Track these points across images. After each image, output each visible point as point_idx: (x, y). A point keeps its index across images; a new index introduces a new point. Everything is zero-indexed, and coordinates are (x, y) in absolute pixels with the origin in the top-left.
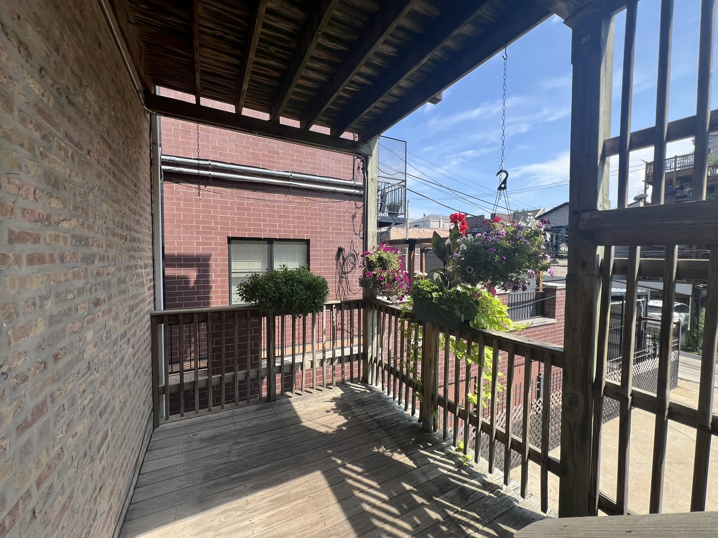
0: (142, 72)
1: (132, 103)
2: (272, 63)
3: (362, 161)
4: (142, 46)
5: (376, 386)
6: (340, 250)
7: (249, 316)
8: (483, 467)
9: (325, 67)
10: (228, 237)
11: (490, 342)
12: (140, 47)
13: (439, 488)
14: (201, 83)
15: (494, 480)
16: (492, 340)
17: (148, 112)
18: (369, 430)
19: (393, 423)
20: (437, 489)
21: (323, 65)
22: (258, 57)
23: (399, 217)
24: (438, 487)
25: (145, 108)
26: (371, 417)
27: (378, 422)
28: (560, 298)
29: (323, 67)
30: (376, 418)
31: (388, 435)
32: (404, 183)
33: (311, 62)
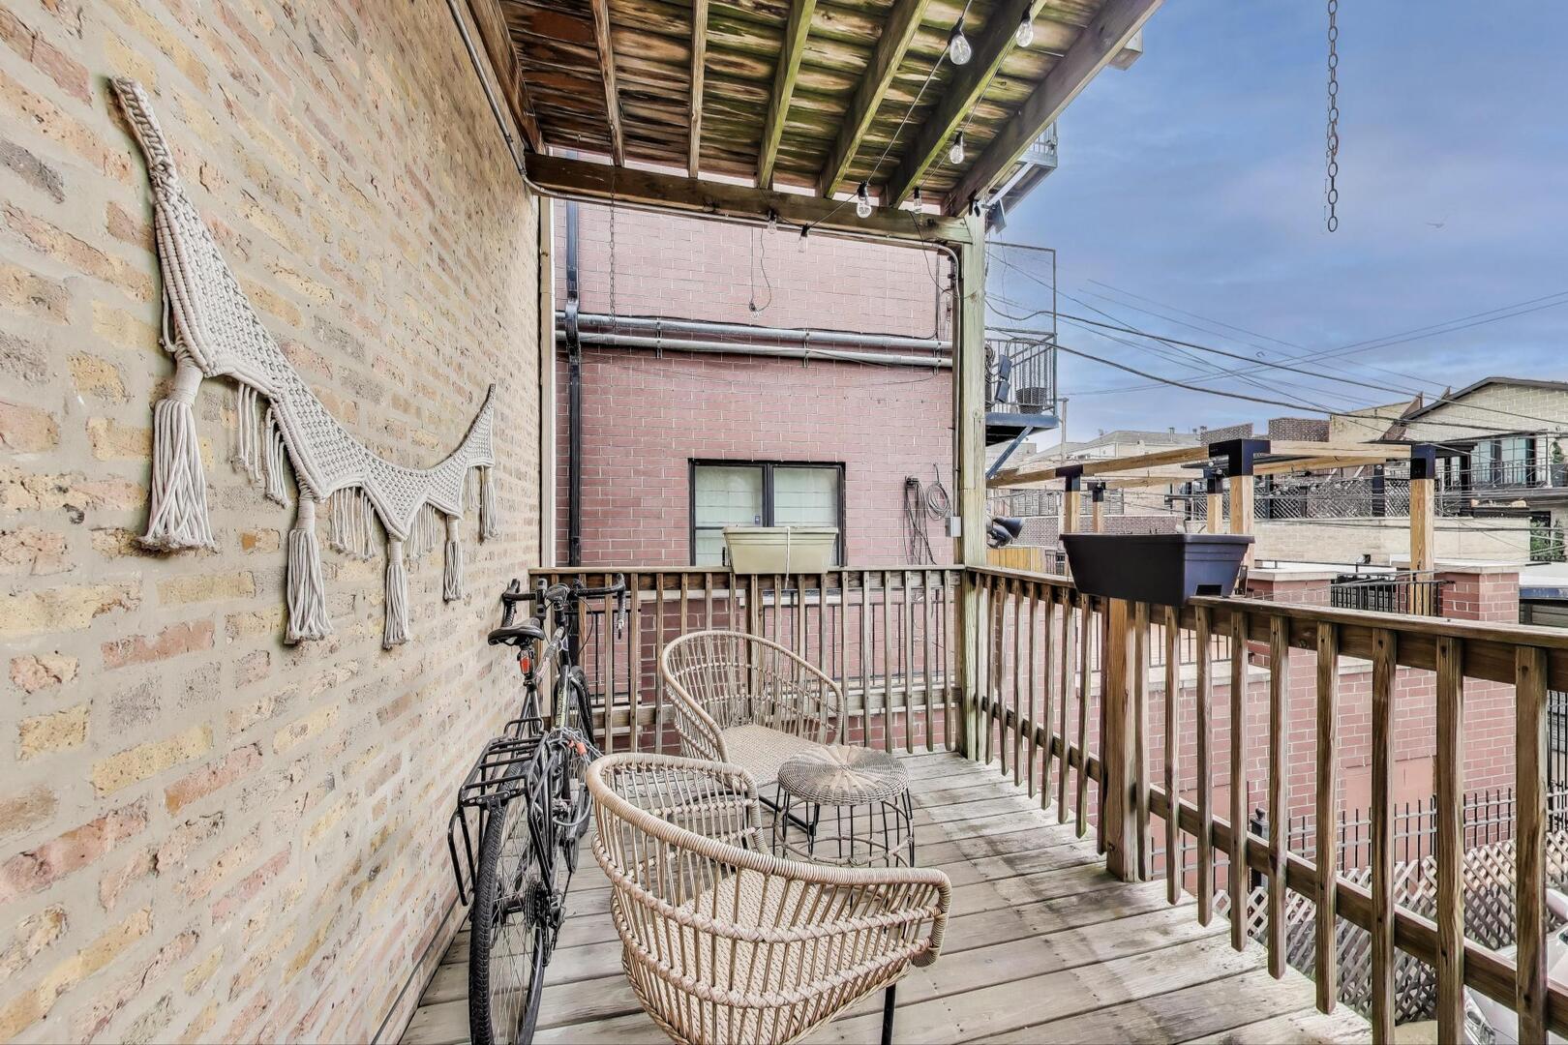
0: (516, 100)
1: (494, 153)
2: (750, 40)
3: (951, 258)
4: (516, 53)
5: (987, 763)
6: (910, 484)
7: (709, 585)
8: (1296, 993)
9: (859, 27)
10: (690, 460)
11: (1307, 634)
12: (512, 55)
13: (1162, 1024)
14: (622, 124)
15: (1337, 1033)
16: (1315, 631)
17: (534, 192)
18: (967, 857)
19: (1027, 850)
20: (1156, 1026)
21: (855, 21)
22: (720, 30)
23: (1043, 413)
24: (1158, 1020)
25: (526, 180)
26: (974, 828)
27: (991, 842)
28: (1492, 598)
29: (854, 26)
30: (985, 832)
31: (1014, 873)
32: (1051, 341)
33: (829, 18)
